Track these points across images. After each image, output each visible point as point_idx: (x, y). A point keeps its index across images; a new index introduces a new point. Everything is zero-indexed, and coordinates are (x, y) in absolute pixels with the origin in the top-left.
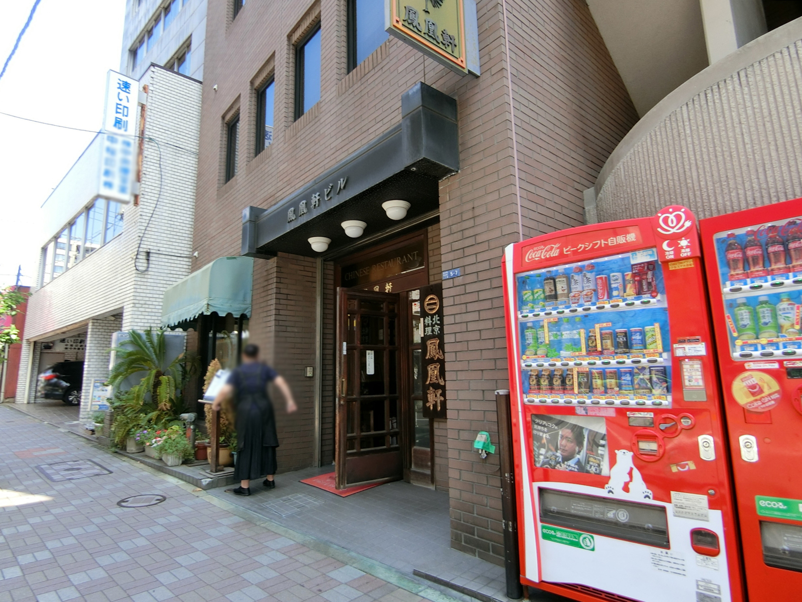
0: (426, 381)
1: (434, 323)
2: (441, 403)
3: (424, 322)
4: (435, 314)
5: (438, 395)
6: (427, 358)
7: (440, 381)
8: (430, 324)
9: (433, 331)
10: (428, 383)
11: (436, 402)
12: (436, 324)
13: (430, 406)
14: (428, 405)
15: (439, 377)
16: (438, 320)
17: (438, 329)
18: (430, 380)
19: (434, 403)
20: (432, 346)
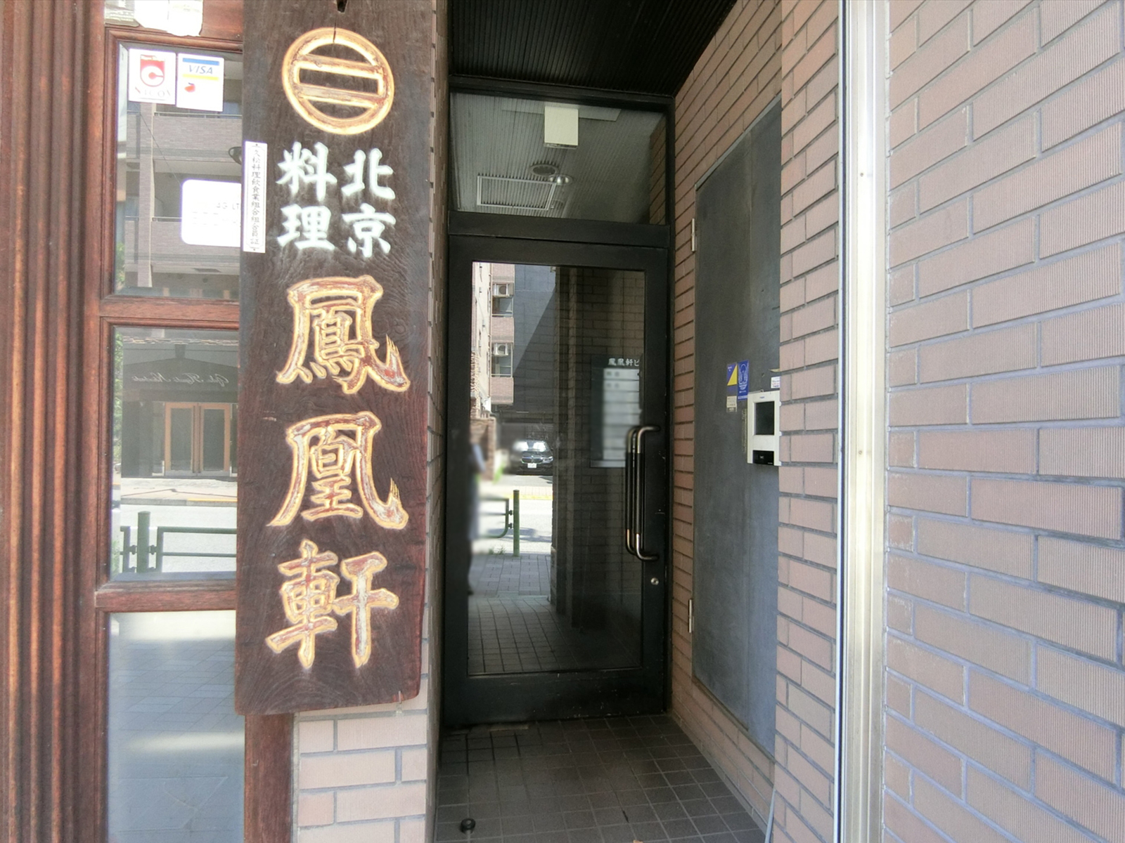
0: (274, 508)
1: (348, 191)
2: (375, 626)
3: (274, 173)
4: (365, 142)
5: (361, 584)
6: (285, 378)
7: (379, 506)
8: (321, 194)
9: (339, 233)
10: (283, 519)
11: (345, 623)
12: (366, 196)
13: (293, 651)
14: (276, 642)
15: (368, 489)
16: (382, 182)
17: (378, 230)
18: (306, 504)
19: (332, 626)
20: (327, 317)
